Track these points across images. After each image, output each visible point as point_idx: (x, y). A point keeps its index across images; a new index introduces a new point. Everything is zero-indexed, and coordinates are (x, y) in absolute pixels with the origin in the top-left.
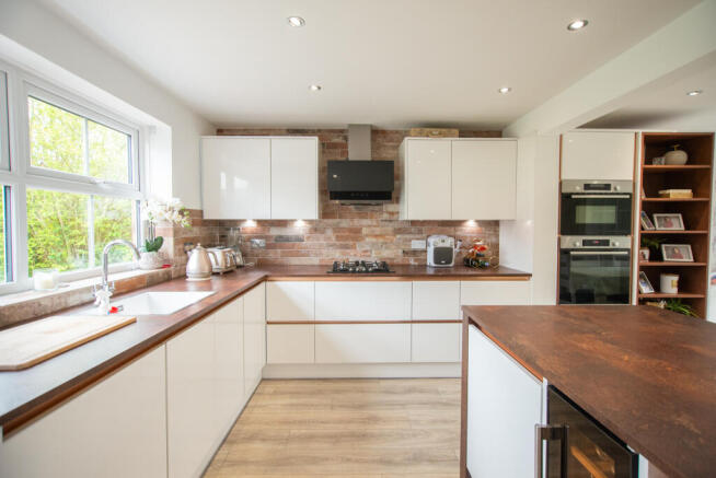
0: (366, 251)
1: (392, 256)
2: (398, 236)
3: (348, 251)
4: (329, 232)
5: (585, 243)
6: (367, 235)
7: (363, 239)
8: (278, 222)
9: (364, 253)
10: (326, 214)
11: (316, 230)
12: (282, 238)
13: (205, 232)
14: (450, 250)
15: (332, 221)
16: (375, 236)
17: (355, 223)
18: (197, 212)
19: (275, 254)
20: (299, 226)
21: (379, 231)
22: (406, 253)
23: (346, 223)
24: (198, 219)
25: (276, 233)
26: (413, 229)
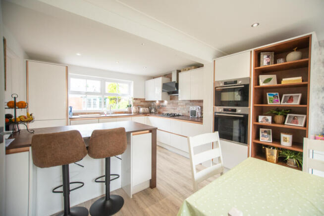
1: (185, 113)
2: (187, 106)
3: (175, 110)
4: (171, 105)
5: (225, 110)
6: (179, 105)
7: (178, 107)
8: (162, 102)
9: (178, 111)
10: (171, 99)
11: (169, 104)
12: (162, 106)
13: (146, 104)
14: (195, 111)
15: (171, 101)
16: (181, 106)
17: (177, 102)
18: (143, 99)
19: (161, 110)
20: (166, 102)
21: (182, 104)
22: (189, 112)
23: (174, 101)
24: (143, 101)
25: (161, 104)
26: (191, 104)
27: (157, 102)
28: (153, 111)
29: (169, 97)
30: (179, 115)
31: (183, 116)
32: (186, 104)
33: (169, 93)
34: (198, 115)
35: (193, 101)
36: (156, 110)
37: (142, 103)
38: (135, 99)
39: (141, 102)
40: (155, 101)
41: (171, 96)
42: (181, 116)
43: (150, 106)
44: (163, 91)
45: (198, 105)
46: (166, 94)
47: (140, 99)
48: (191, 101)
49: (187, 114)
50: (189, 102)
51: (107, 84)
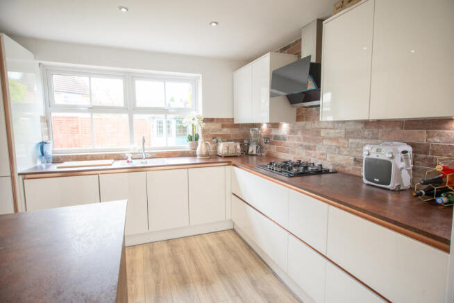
0: (323, 154)
1: (343, 163)
2: (350, 140)
3: (310, 152)
4: (300, 134)
6: (323, 138)
7: (321, 141)
8: (275, 125)
9: (321, 155)
10: (299, 118)
11: (292, 131)
12: (276, 137)
13: (236, 131)
14: (387, 166)
15: (301, 124)
16: (330, 139)
17: (316, 125)
18: (228, 120)
19: (273, 149)
20: (285, 128)
21: (332, 133)
22: (358, 161)
23: (309, 125)
24: (229, 123)
25: (274, 132)
26: (366, 133)
27: (265, 127)
28: (253, 149)
29: (292, 111)
30: (321, 171)
31: (335, 172)
32: (348, 135)
33: (292, 99)
34: (399, 178)
35: (379, 123)
36: (260, 147)
37: (226, 131)
38: (206, 120)
39: (223, 126)
40: (258, 125)
41: (298, 110)
42: (327, 172)
43: (248, 136)
44: (272, 95)
45: (401, 141)
46: (282, 103)
47: (218, 120)
48: (366, 123)
49: (350, 168)
50: (360, 126)
51: (140, 85)
